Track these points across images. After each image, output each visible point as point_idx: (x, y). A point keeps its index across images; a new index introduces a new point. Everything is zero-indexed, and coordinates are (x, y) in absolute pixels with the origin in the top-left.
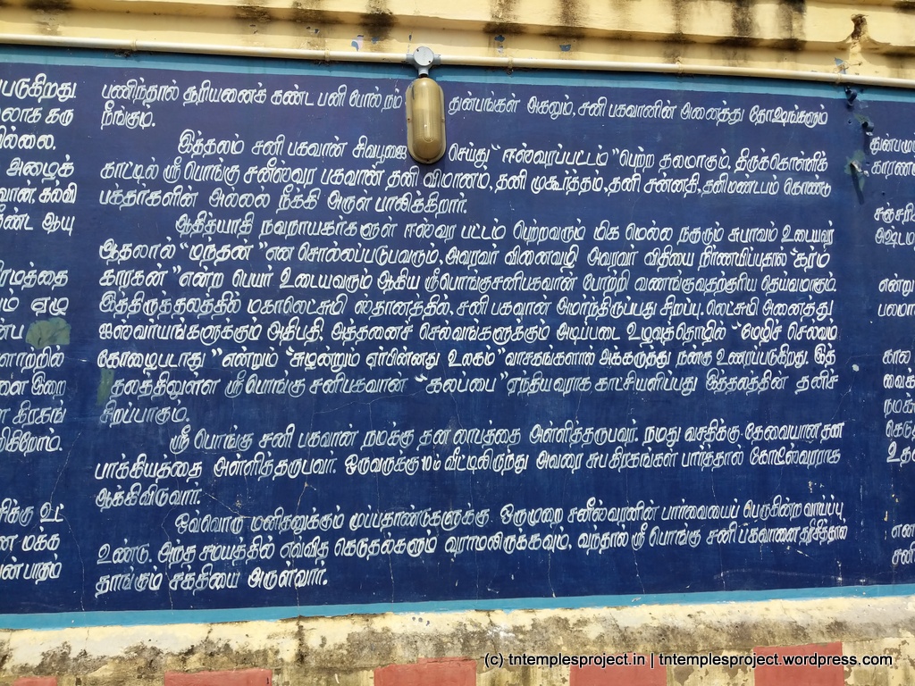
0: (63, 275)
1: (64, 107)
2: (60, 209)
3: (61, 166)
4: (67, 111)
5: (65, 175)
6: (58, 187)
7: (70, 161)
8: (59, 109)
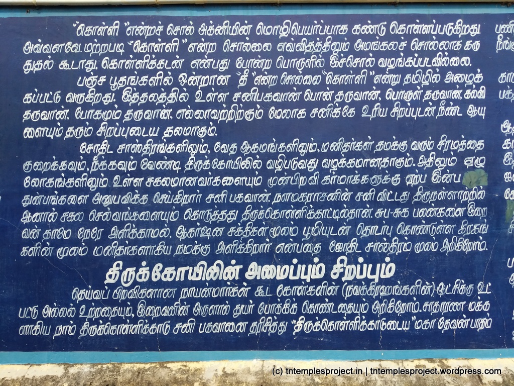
0: (481, 143)
1: (474, 39)
2: (477, 103)
3: (475, 76)
4: (476, 42)
5: (478, 82)
6: (475, 89)
7: (480, 73)
8: (471, 41)
